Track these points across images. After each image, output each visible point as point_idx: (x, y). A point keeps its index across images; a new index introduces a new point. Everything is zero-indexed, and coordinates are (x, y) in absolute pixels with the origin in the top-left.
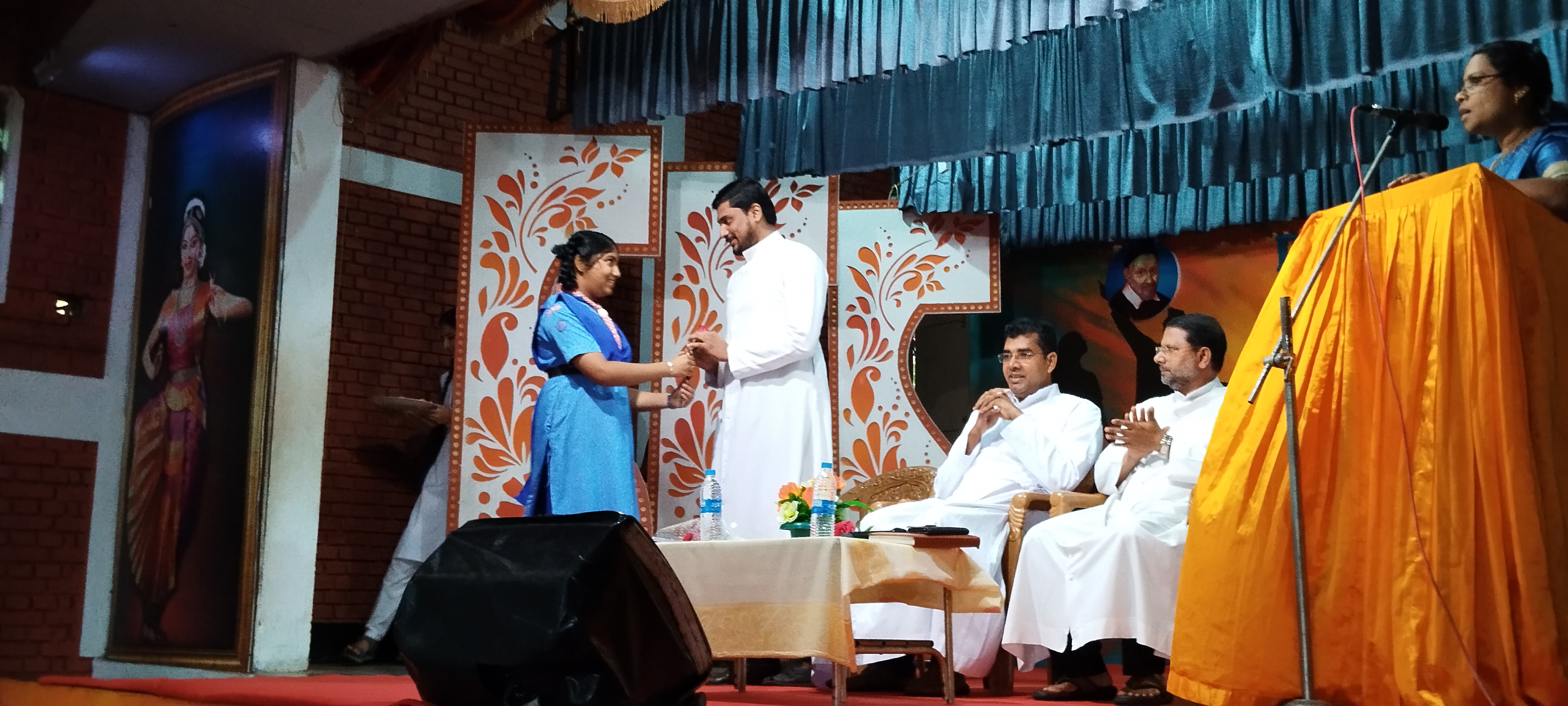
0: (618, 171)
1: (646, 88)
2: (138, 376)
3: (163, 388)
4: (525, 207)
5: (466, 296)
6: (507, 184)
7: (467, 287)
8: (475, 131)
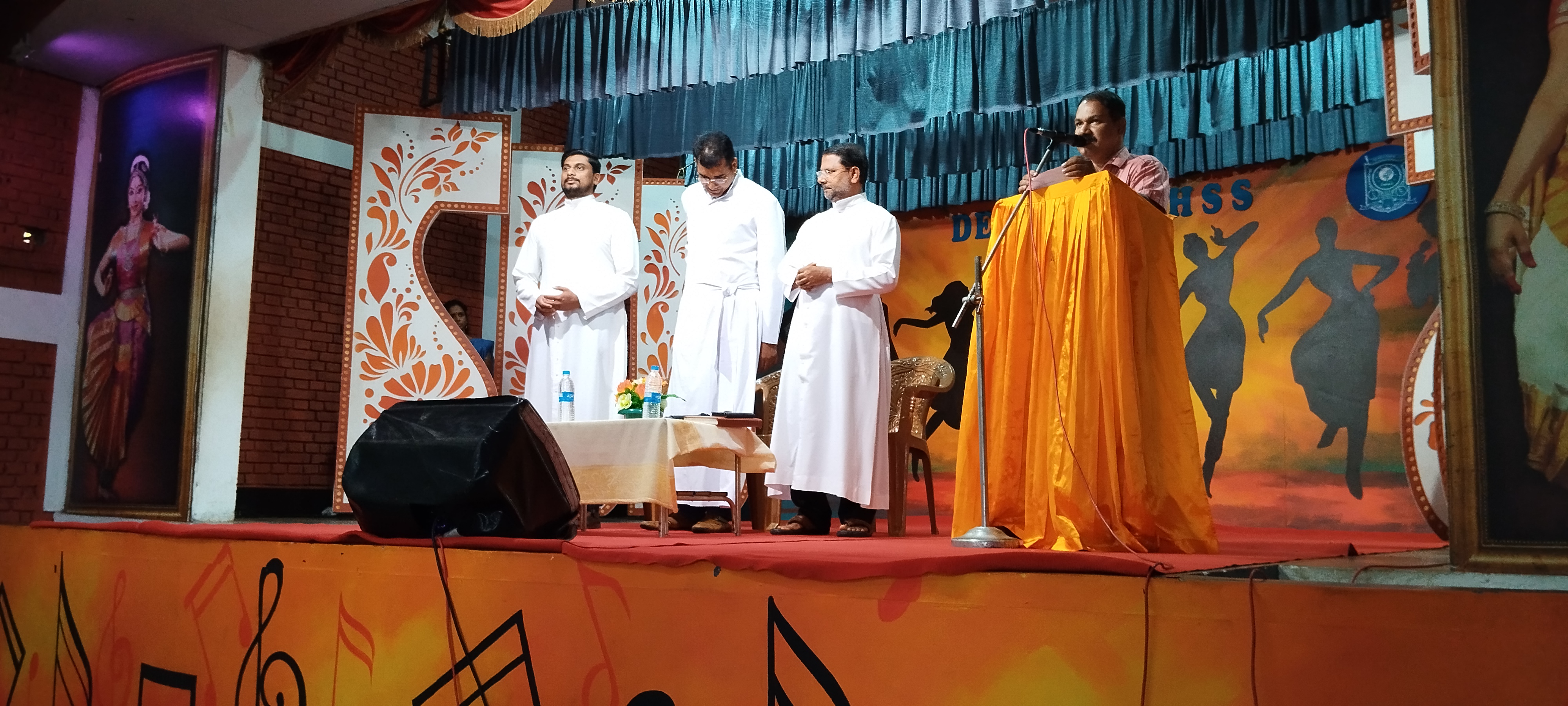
0: (476, 148)
1: (503, 87)
2: (91, 292)
3: (113, 303)
4: (404, 171)
5: (356, 238)
6: (388, 154)
7: (357, 232)
8: (363, 112)
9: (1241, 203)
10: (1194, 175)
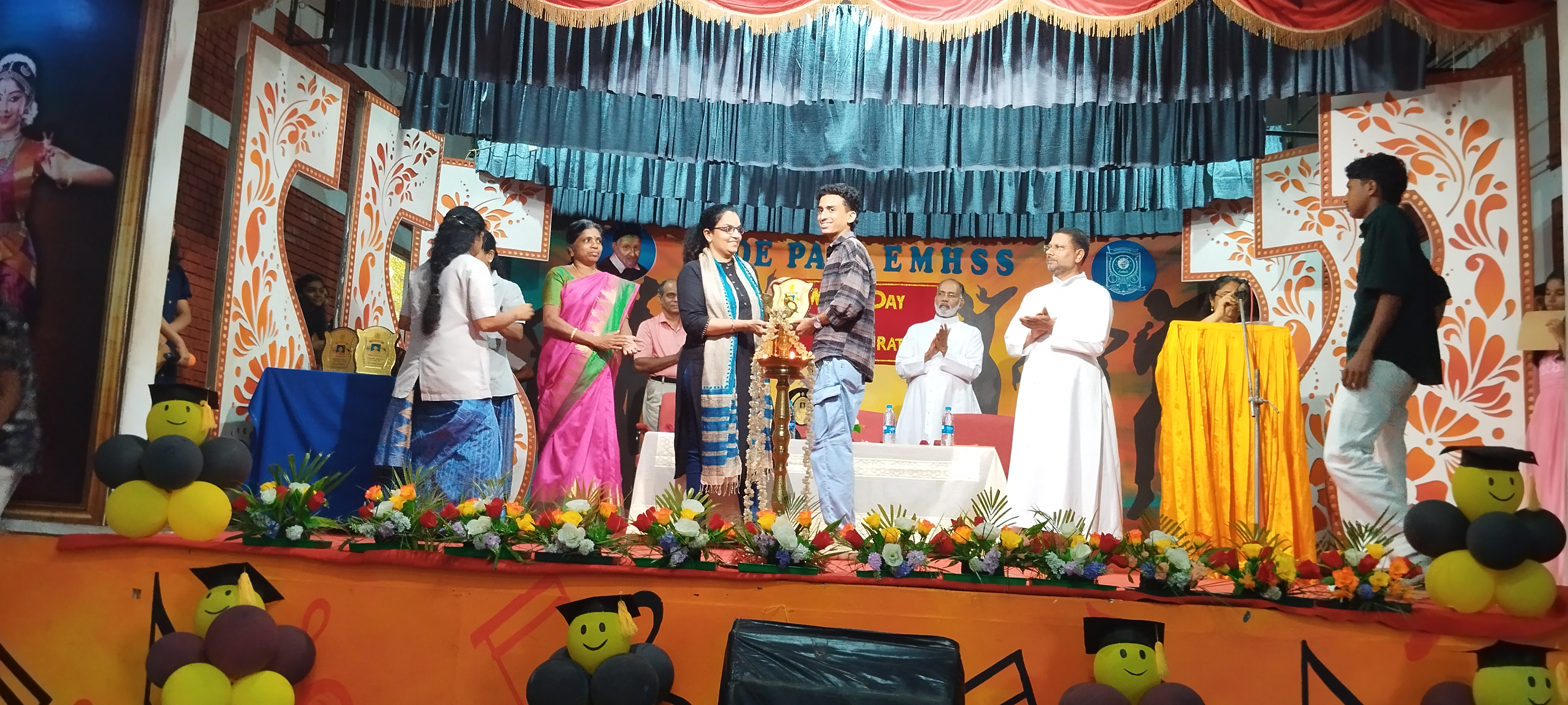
0: (324, 109)
9: (1004, 269)
10: (964, 240)
